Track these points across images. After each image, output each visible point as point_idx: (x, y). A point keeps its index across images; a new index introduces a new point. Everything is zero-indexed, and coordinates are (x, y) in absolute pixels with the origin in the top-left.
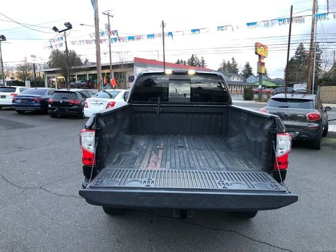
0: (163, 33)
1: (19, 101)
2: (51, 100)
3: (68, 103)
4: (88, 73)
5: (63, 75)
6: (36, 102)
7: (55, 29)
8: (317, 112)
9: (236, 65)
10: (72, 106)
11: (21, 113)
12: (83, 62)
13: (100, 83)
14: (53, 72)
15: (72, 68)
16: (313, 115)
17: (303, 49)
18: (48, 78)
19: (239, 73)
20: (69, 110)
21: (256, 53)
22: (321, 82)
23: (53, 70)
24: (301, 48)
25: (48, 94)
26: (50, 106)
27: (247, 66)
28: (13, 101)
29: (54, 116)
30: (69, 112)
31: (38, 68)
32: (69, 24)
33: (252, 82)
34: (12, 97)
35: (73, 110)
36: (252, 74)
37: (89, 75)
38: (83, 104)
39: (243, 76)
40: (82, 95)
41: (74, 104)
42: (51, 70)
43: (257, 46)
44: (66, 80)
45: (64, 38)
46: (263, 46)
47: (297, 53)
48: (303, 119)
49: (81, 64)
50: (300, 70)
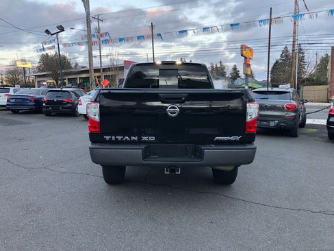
0: (153, 35)
1: (13, 101)
2: (45, 99)
3: (62, 101)
4: (78, 76)
5: (54, 79)
6: (31, 101)
7: (47, 32)
8: (294, 103)
9: (224, 68)
10: (66, 104)
11: (15, 112)
12: (73, 66)
13: (92, 82)
14: (44, 76)
15: (63, 71)
16: (290, 105)
17: (287, 51)
18: (38, 82)
19: (227, 76)
20: (62, 108)
21: (242, 55)
22: (304, 81)
23: (44, 73)
24: (286, 50)
25: (42, 94)
26: (44, 104)
27: (235, 68)
28: (8, 101)
29: (49, 114)
30: (64, 110)
31: (28, 72)
32: (61, 26)
33: (240, 84)
34: (7, 97)
35: (67, 108)
36: (239, 77)
37: (80, 78)
38: (76, 102)
39: (230, 78)
40: (75, 94)
41: (68, 103)
42: (42, 74)
43: (243, 48)
44: (57, 83)
45: (56, 40)
46: (248, 48)
47: (282, 56)
48: (281, 109)
49: (71, 68)
50: (284, 71)
